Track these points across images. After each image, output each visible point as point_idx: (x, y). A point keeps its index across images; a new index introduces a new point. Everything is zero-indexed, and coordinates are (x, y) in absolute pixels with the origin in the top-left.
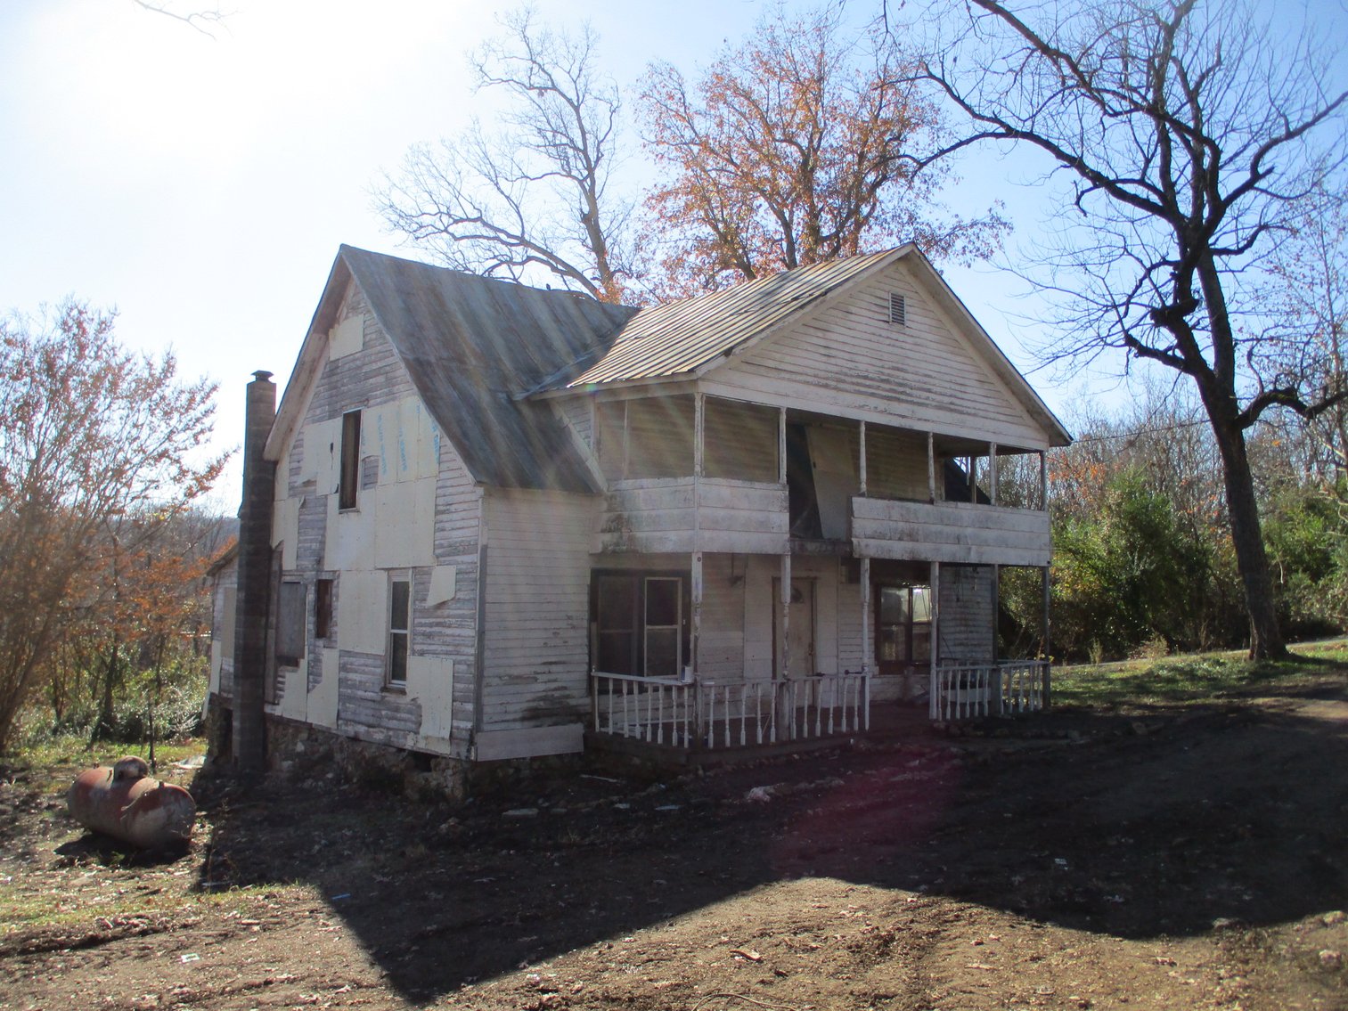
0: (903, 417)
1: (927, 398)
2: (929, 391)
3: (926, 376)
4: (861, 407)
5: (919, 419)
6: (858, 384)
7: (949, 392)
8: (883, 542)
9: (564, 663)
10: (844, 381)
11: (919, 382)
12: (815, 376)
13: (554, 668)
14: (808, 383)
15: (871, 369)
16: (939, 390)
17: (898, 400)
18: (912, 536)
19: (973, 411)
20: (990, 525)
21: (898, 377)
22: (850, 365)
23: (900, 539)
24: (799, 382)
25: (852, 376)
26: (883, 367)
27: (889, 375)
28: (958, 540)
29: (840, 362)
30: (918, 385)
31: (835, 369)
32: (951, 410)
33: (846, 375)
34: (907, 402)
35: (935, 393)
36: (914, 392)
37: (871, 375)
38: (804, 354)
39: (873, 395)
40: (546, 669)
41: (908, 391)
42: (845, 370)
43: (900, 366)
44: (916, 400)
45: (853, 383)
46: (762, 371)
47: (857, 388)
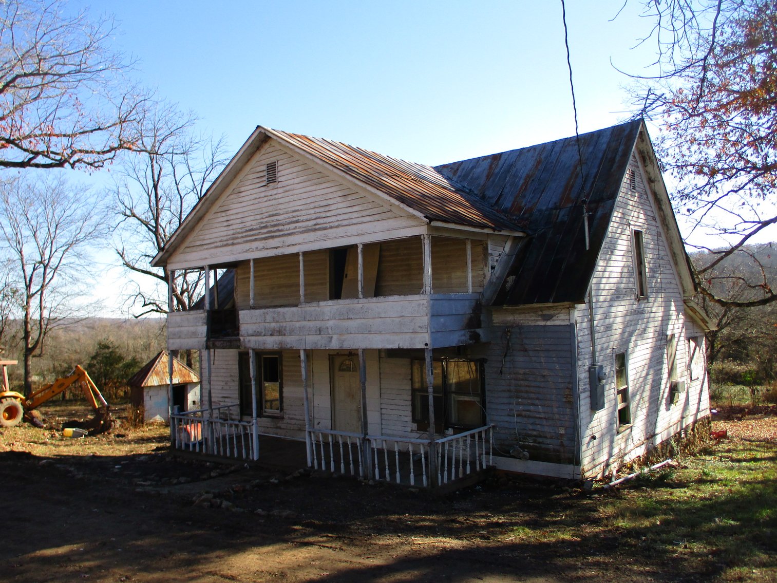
0: (276, 248)
1: (295, 228)
2: (297, 222)
3: (294, 211)
4: (247, 251)
5: (289, 246)
6: (246, 236)
7: (314, 216)
8: (260, 338)
9: (230, 398)
10: (237, 238)
11: (289, 218)
12: (220, 241)
13: (226, 400)
14: (216, 247)
15: (253, 223)
16: (305, 218)
17: (273, 237)
18: (280, 332)
19: (336, 224)
20: (351, 316)
21: (273, 221)
22: (241, 225)
23: (271, 335)
24: (212, 248)
25: (242, 233)
26: (262, 218)
27: (266, 222)
28: (320, 331)
29: (234, 227)
30: (288, 221)
31: (231, 232)
32: (315, 230)
33: (239, 233)
34: (279, 236)
35: (303, 221)
36: (287, 227)
37: (255, 227)
38: (216, 230)
39: (256, 240)
40: (223, 400)
41: (281, 228)
42: (238, 230)
43: (274, 212)
44: (286, 232)
45: (242, 237)
46: (195, 249)
47: (245, 239)
